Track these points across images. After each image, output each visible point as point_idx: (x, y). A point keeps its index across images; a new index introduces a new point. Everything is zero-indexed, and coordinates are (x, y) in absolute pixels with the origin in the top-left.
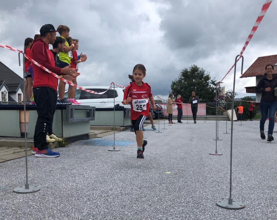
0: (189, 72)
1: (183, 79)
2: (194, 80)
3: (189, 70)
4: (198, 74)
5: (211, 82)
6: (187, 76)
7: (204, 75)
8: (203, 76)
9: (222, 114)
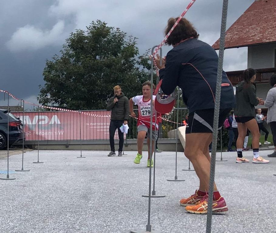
0: (86, 38)
2: (97, 57)
3: (86, 34)
4: (109, 42)
5: (140, 60)
6: (82, 48)
7: (122, 44)
8: (120, 47)
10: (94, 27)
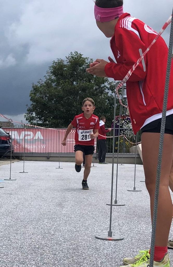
1: (52, 81)
4: (84, 70)
5: (109, 86)
9: (128, 151)
10: (72, 57)
